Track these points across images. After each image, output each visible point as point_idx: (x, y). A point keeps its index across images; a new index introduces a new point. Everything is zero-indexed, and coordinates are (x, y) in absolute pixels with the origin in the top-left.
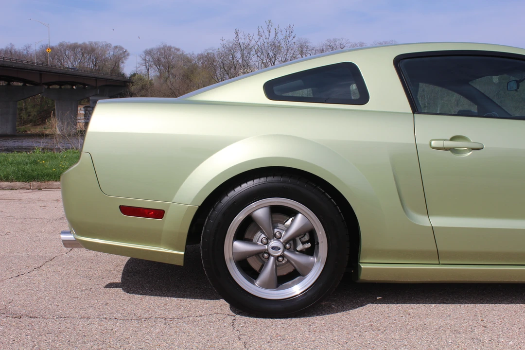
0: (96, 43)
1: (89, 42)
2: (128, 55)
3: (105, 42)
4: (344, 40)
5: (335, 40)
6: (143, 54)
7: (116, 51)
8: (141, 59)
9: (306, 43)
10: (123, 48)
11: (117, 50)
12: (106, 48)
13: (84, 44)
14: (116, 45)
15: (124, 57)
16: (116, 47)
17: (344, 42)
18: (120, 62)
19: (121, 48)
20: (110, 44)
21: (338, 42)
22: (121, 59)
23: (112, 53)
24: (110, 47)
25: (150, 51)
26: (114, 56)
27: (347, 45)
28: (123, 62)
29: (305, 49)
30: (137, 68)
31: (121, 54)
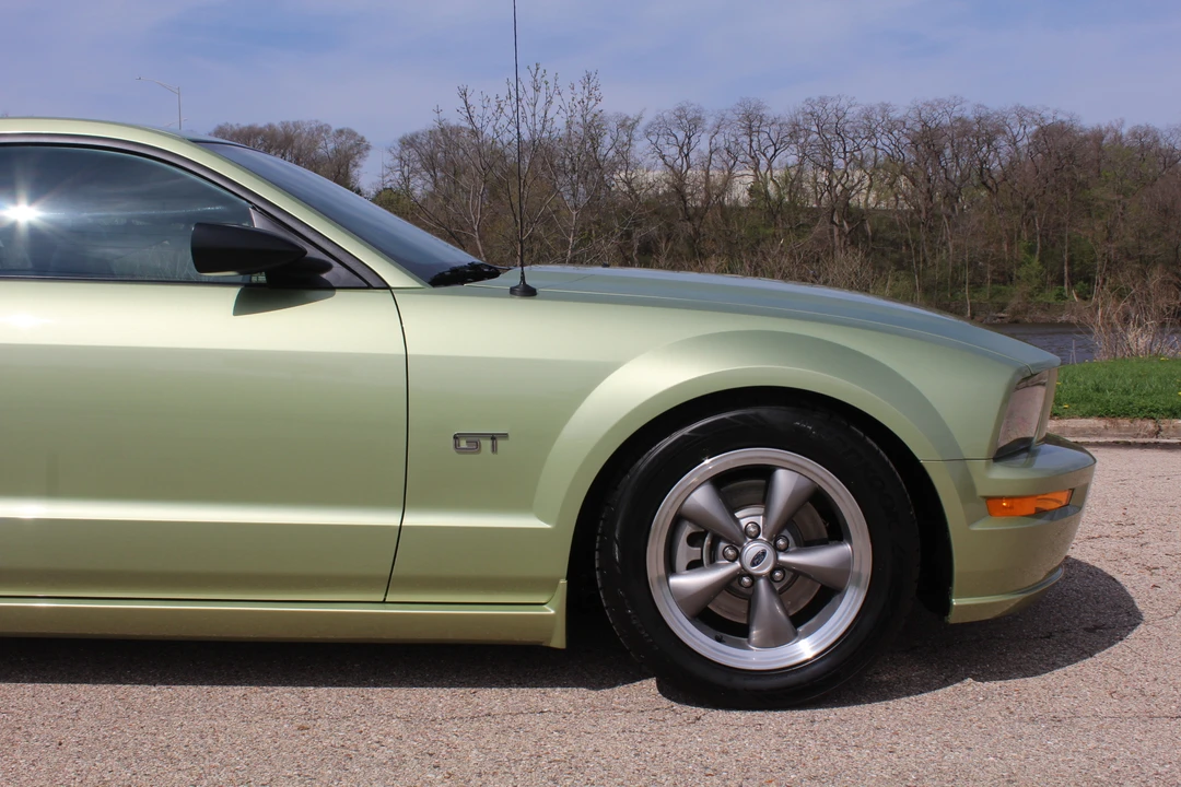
0: (296, 125)
1: (283, 123)
2: (367, 148)
3: (317, 121)
4: (843, 101)
5: (823, 101)
6: (396, 145)
7: (339, 140)
8: (390, 156)
9: (758, 108)
10: (355, 134)
11: (344, 138)
12: (319, 135)
13: (270, 126)
14: (340, 127)
15: (358, 152)
16: (341, 132)
17: (843, 103)
18: (351, 166)
19: (352, 134)
20: (326, 125)
21: (829, 106)
22: (352, 158)
23: (331, 146)
24: (327, 132)
25: (412, 139)
26: (337, 151)
27: (850, 110)
28: (355, 166)
29: (756, 123)
30: (383, 177)
31: (351, 148)
